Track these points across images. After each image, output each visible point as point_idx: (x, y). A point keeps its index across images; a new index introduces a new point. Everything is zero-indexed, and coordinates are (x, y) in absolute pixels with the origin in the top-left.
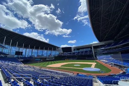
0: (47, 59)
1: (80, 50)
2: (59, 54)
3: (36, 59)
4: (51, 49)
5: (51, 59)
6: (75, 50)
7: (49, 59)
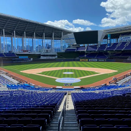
0: (42, 58)
1: (120, 39)
2: (69, 47)
3: (20, 57)
4: (49, 36)
5: (51, 58)
6: (106, 37)
7: (45, 58)
